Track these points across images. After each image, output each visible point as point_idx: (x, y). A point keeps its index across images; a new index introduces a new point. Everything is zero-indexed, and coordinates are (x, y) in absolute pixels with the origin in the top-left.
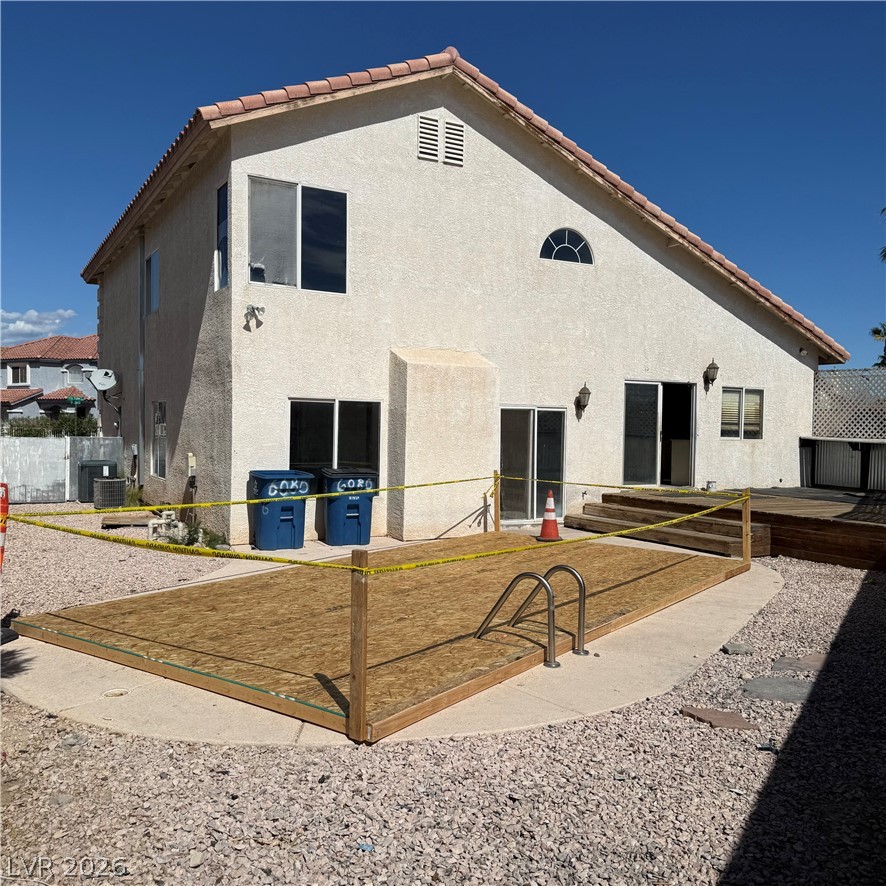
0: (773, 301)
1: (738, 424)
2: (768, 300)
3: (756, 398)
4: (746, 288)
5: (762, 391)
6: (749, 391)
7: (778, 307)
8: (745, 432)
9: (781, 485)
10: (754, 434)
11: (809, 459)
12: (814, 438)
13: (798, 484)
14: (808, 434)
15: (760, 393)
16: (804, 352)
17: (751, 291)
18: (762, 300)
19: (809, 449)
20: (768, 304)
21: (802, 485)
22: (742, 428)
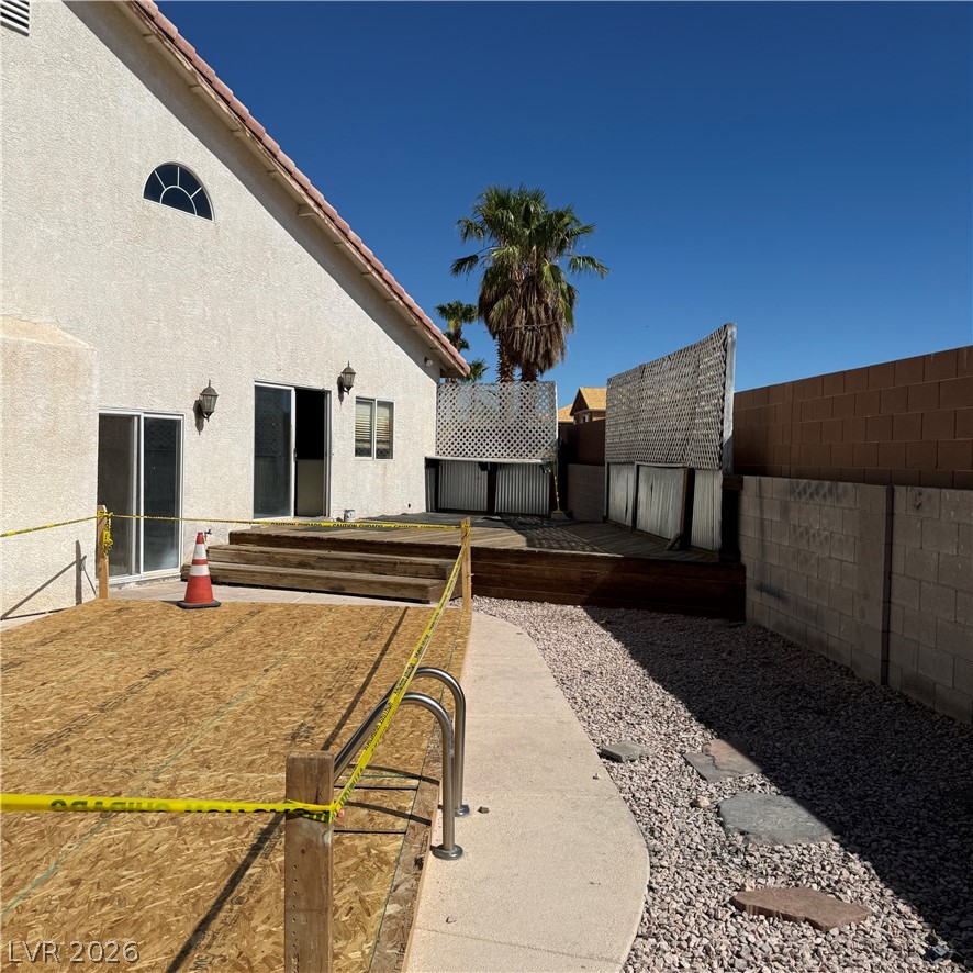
0: (406, 301)
1: (370, 442)
2: (401, 298)
3: (386, 412)
4: (381, 280)
5: (392, 404)
6: (381, 404)
7: (410, 308)
8: (378, 450)
9: (409, 511)
10: (385, 453)
11: (433, 481)
12: (439, 457)
13: (424, 509)
14: (432, 454)
15: (389, 405)
16: (430, 363)
17: (385, 285)
18: (397, 298)
19: (433, 470)
20: (401, 303)
21: (427, 510)
22: (375, 446)
